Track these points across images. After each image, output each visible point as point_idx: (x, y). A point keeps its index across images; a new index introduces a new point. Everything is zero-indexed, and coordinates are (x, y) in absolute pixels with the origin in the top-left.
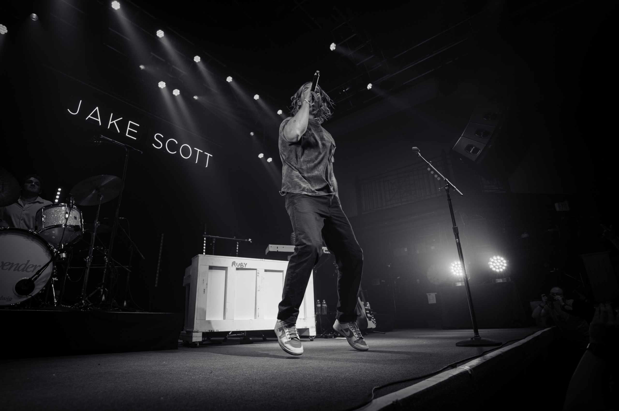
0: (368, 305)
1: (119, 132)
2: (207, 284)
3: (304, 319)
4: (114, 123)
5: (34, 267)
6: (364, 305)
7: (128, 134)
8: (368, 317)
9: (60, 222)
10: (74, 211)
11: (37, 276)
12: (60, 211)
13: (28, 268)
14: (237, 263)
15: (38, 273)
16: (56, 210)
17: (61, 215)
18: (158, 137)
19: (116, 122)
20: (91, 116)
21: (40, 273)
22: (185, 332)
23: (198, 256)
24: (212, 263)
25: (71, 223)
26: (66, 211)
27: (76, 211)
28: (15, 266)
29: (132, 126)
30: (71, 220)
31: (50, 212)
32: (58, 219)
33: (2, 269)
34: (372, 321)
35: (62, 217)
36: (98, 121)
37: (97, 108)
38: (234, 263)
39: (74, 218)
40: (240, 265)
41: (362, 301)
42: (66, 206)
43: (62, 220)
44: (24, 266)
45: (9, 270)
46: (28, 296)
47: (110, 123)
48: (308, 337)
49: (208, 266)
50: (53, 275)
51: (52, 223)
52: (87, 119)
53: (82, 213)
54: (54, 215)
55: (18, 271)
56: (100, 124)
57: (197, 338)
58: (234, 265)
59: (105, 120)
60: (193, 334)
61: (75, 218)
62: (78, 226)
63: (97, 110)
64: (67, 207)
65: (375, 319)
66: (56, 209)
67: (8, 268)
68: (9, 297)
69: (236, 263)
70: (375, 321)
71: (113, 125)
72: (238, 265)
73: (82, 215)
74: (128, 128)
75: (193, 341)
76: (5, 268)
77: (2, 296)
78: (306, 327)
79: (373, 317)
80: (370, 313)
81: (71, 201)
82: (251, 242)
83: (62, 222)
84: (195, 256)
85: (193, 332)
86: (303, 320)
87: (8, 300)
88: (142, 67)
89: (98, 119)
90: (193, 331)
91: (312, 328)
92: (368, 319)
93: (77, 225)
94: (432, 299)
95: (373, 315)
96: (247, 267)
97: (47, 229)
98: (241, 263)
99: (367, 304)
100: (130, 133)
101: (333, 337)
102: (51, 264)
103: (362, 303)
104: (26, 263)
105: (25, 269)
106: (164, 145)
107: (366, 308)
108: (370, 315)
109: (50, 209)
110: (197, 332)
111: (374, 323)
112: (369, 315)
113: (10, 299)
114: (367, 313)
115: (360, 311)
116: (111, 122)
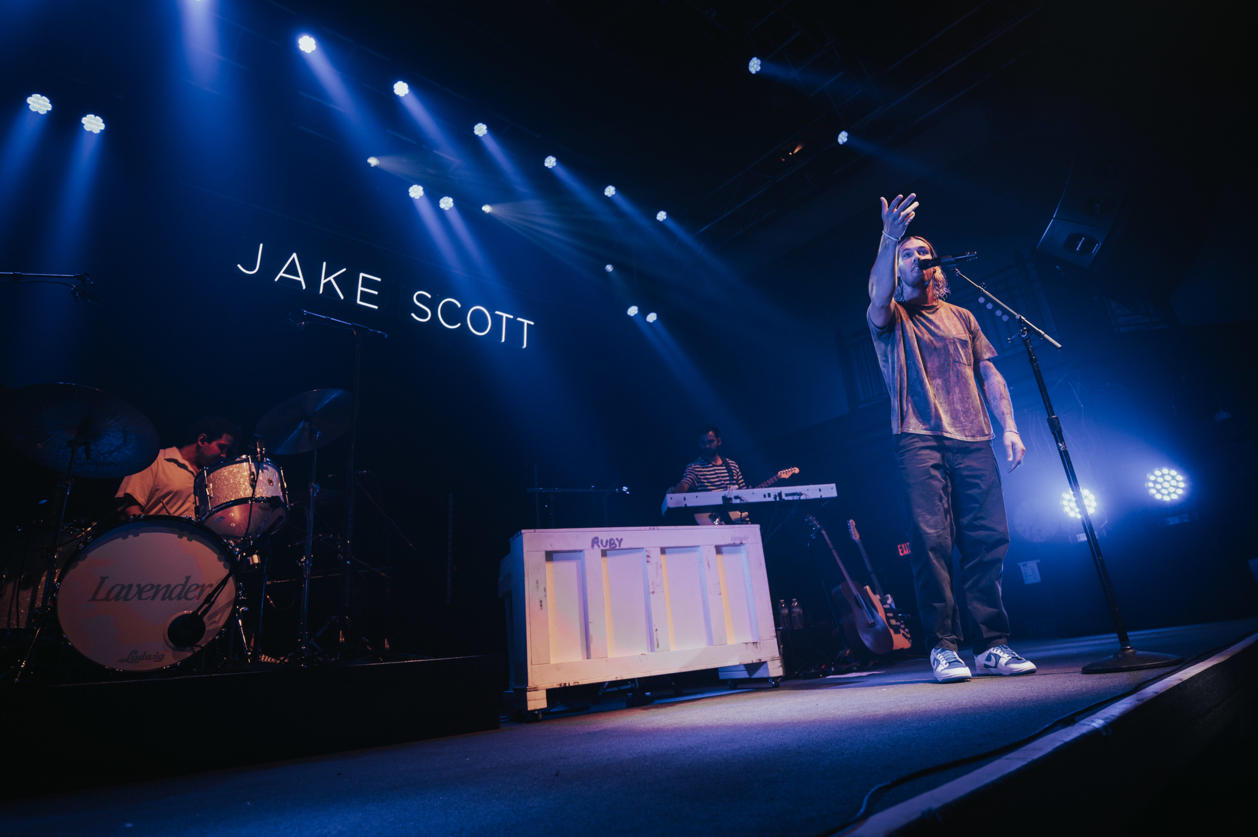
0: (890, 601)
1: (342, 297)
2: (545, 590)
3: (754, 643)
4: (330, 281)
5: (200, 588)
6: (880, 600)
7: (361, 300)
8: (892, 626)
9: (241, 493)
10: (267, 469)
11: (206, 605)
12: (238, 472)
13: (188, 591)
14: (602, 541)
15: (210, 600)
16: (233, 470)
17: (242, 480)
18: (420, 298)
19: (334, 278)
20: (284, 273)
21: (213, 600)
22: (512, 692)
23: (521, 534)
24: (551, 545)
25: (263, 492)
26: (250, 469)
27: (269, 468)
28: (163, 591)
29: (367, 283)
30: (262, 488)
31: (221, 475)
32: (236, 488)
33: (140, 598)
34: (901, 633)
35: (244, 484)
36: (300, 282)
37: (294, 255)
38: (596, 540)
39: (268, 483)
40: (608, 543)
41: (875, 593)
42: (249, 462)
43: (246, 489)
44: (179, 589)
45: (153, 599)
46: (194, 647)
47: (323, 281)
48: (766, 680)
49: (544, 553)
50: (237, 602)
51: (226, 496)
52: (276, 279)
53: (282, 471)
54: (228, 480)
55: (170, 599)
56: (304, 287)
57: (537, 701)
58: (596, 546)
59: (312, 277)
60: (528, 693)
61: (270, 482)
62: (277, 498)
63: (294, 259)
64: (252, 462)
65: (907, 630)
66: (231, 469)
67: (150, 596)
68: (158, 653)
69: (600, 540)
70: (907, 633)
71: (328, 285)
72: (604, 544)
73: (282, 474)
74: (360, 288)
75: (529, 709)
76: (144, 596)
77: (145, 653)
78: (760, 660)
79: (903, 626)
80: (895, 617)
81: (259, 450)
82: (628, 493)
83: (246, 491)
84: (516, 535)
85: (528, 690)
86: (752, 644)
87: (158, 659)
88: (373, 161)
89: (298, 276)
90: (526, 689)
91: (773, 659)
92: (892, 631)
93: (274, 495)
94: (1031, 572)
95: (902, 622)
96: (622, 547)
97: (217, 511)
98: (611, 540)
99: (887, 599)
100: (365, 297)
101: (821, 676)
102: (231, 579)
103: (876, 599)
104: (183, 582)
105: (183, 595)
106: (434, 313)
107: (887, 606)
108: (896, 621)
109: (219, 471)
110: (535, 689)
111: (906, 638)
112: (893, 622)
113: (161, 657)
114: (888, 618)
115: (873, 616)
116: (325, 279)
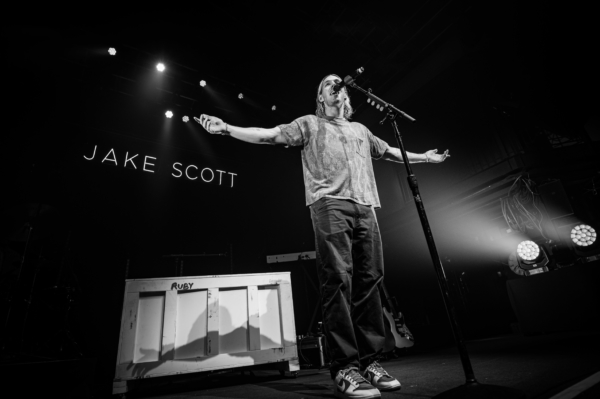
1: (136, 168)
6: (393, 316)
7: (145, 169)
14: (179, 285)
18: (177, 166)
19: (132, 159)
20: (106, 158)
23: (125, 282)
24: (145, 289)
29: (149, 160)
38: (175, 285)
40: (183, 287)
49: (139, 294)
52: (103, 161)
56: (116, 164)
57: (120, 388)
58: (174, 288)
59: (121, 159)
60: (114, 383)
63: (112, 151)
69: (177, 285)
71: (129, 163)
72: (180, 287)
74: (145, 163)
75: (114, 393)
78: (283, 360)
86: (279, 349)
89: (114, 159)
90: (113, 380)
91: (293, 359)
96: (193, 288)
100: (148, 167)
106: (184, 173)
110: (120, 381)
116: (127, 160)
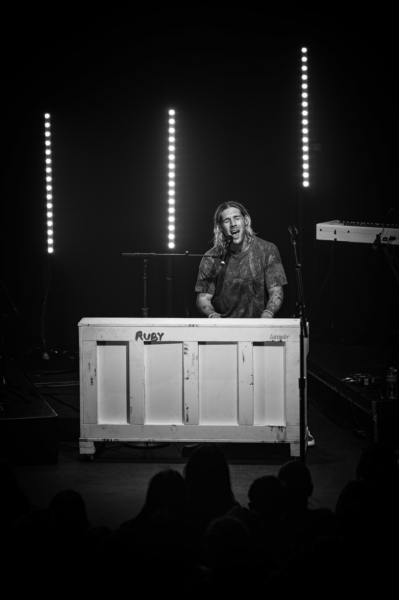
2: (95, 371)
40: (150, 337)
49: (95, 340)
58: (139, 338)
60: (80, 443)
69: (143, 334)
72: (147, 335)
75: (81, 453)
78: (283, 442)
85: (80, 440)
86: (278, 428)
96: (163, 339)
98: (153, 334)
110: (86, 441)
